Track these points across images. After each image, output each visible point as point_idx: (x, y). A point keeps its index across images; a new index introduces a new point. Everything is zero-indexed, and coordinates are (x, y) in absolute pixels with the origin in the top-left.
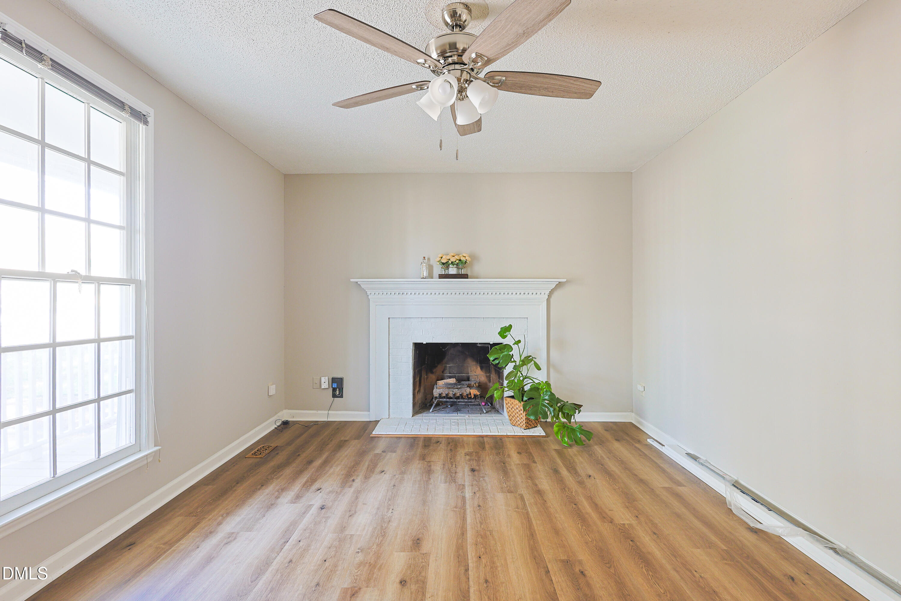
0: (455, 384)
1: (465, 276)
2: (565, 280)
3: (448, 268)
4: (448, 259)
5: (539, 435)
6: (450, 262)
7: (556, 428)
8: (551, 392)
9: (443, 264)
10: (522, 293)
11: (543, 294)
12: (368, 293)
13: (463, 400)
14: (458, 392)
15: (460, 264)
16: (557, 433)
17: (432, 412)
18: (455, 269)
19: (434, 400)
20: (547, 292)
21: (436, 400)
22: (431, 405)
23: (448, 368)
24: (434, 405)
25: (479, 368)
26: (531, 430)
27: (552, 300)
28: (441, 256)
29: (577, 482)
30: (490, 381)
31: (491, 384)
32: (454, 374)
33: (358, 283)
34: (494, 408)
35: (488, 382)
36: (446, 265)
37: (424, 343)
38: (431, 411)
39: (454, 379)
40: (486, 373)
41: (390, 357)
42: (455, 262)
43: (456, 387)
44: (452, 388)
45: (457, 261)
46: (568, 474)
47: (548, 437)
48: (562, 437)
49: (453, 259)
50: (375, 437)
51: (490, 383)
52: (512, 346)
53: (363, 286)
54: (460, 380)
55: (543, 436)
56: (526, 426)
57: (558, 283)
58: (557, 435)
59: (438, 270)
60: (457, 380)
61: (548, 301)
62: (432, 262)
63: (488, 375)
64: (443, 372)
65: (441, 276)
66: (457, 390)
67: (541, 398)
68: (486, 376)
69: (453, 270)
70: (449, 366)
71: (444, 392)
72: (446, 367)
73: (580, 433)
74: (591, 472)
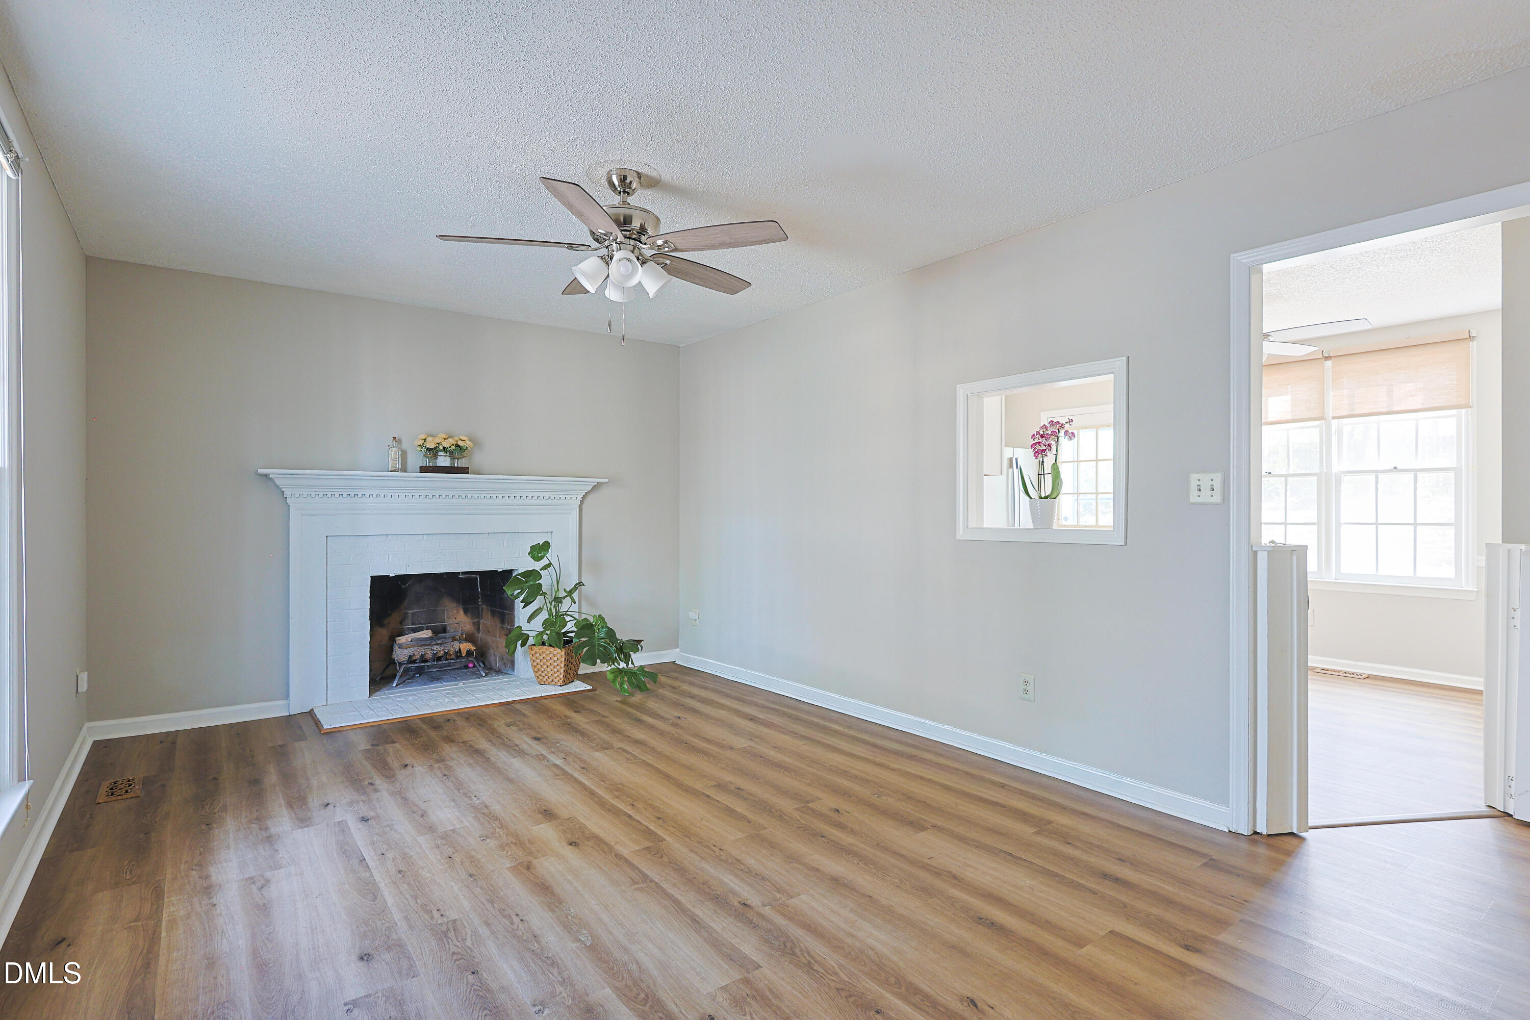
0: (431, 638)
1: (465, 471)
2: (607, 480)
3: (436, 456)
4: (438, 444)
5: (584, 689)
6: (441, 448)
7: (610, 675)
8: (608, 628)
9: (429, 449)
10: (547, 497)
11: (574, 498)
12: (287, 493)
13: (447, 662)
14: (440, 650)
15: (458, 450)
16: (614, 681)
17: (396, 686)
18: (448, 459)
19: (398, 668)
20: (580, 498)
21: (402, 668)
22: (395, 676)
23: (410, 616)
24: (399, 675)
25: (462, 612)
26: (570, 685)
27: (584, 506)
28: (424, 438)
29: (671, 725)
30: (478, 630)
31: (481, 634)
32: (421, 624)
33: (271, 476)
34: (491, 669)
35: (475, 632)
36: (433, 452)
37: (392, 575)
38: (394, 685)
39: (429, 630)
40: (472, 619)
41: (328, 601)
42: (450, 447)
43: (434, 643)
44: (428, 645)
45: (453, 447)
46: (656, 721)
47: (595, 691)
48: (621, 684)
49: (446, 444)
50: (331, 732)
51: (479, 633)
52: (540, 571)
53: (278, 482)
54: (436, 632)
55: (589, 691)
56: (564, 681)
57: (596, 484)
58: (614, 684)
59: (416, 459)
60: (433, 633)
61: (580, 507)
62: (405, 445)
63: (476, 620)
64: (401, 623)
65: (423, 469)
66: (438, 647)
67: (596, 638)
68: (474, 623)
69: (443, 461)
70: (412, 613)
71: (417, 652)
72: (406, 613)
73: (644, 676)
74: (678, 715)
